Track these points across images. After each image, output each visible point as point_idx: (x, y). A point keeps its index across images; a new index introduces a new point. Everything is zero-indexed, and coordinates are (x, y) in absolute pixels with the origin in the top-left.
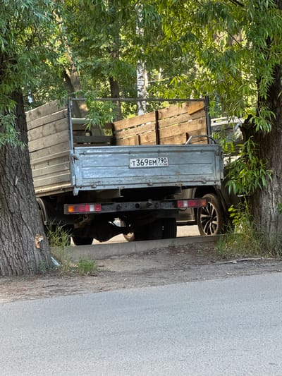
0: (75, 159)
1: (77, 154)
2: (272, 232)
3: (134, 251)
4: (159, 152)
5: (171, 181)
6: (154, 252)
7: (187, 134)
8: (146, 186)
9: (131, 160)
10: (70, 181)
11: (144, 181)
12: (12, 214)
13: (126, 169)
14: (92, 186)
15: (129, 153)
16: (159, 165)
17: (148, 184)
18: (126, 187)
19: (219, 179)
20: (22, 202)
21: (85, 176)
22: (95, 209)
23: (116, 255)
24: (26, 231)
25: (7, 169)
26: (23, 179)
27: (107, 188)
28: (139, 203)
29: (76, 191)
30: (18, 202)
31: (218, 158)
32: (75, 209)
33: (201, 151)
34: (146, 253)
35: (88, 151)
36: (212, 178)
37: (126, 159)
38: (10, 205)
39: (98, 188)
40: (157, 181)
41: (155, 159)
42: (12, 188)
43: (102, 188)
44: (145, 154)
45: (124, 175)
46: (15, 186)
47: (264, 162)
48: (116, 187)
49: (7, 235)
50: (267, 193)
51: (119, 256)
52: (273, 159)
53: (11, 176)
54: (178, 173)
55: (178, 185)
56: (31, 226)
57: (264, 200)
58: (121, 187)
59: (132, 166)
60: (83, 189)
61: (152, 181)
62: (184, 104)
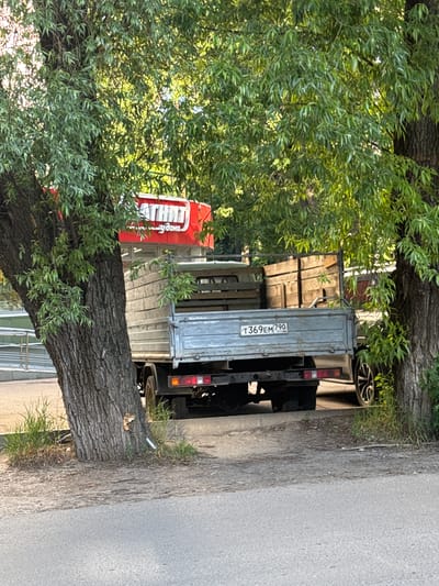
0: (174, 327)
1: (177, 323)
2: (415, 412)
3: (259, 425)
4: (276, 317)
5: (291, 350)
6: (282, 427)
7: (324, 291)
8: (260, 357)
9: (243, 327)
10: (169, 352)
11: (257, 351)
12: (98, 391)
13: (236, 337)
14: (194, 358)
15: (240, 319)
16: (275, 332)
17: (263, 354)
18: (236, 358)
19: (351, 347)
20: (109, 379)
21: (186, 346)
22: (204, 381)
23: (236, 431)
24: (113, 410)
25: (93, 340)
26: (113, 351)
27: (212, 359)
28: (258, 373)
29: (176, 364)
30: (105, 377)
31: (350, 322)
32: (180, 381)
33: (329, 315)
34: (273, 429)
35: (191, 318)
36: (343, 347)
37: (236, 326)
38: (96, 381)
39: (202, 360)
40: (273, 351)
41: (271, 326)
42: (98, 362)
43: (207, 359)
44: (260, 320)
45: (235, 344)
46: (102, 360)
47: (405, 328)
48: (223, 359)
49: (93, 414)
50: (410, 366)
51: (241, 431)
52: (416, 325)
53: (98, 348)
54: (300, 341)
55: (299, 355)
56: (119, 405)
57: (406, 374)
58: (229, 358)
59: (243, 333)
60: (183, 361)
61: (267, 351)
62: (321, 257)
